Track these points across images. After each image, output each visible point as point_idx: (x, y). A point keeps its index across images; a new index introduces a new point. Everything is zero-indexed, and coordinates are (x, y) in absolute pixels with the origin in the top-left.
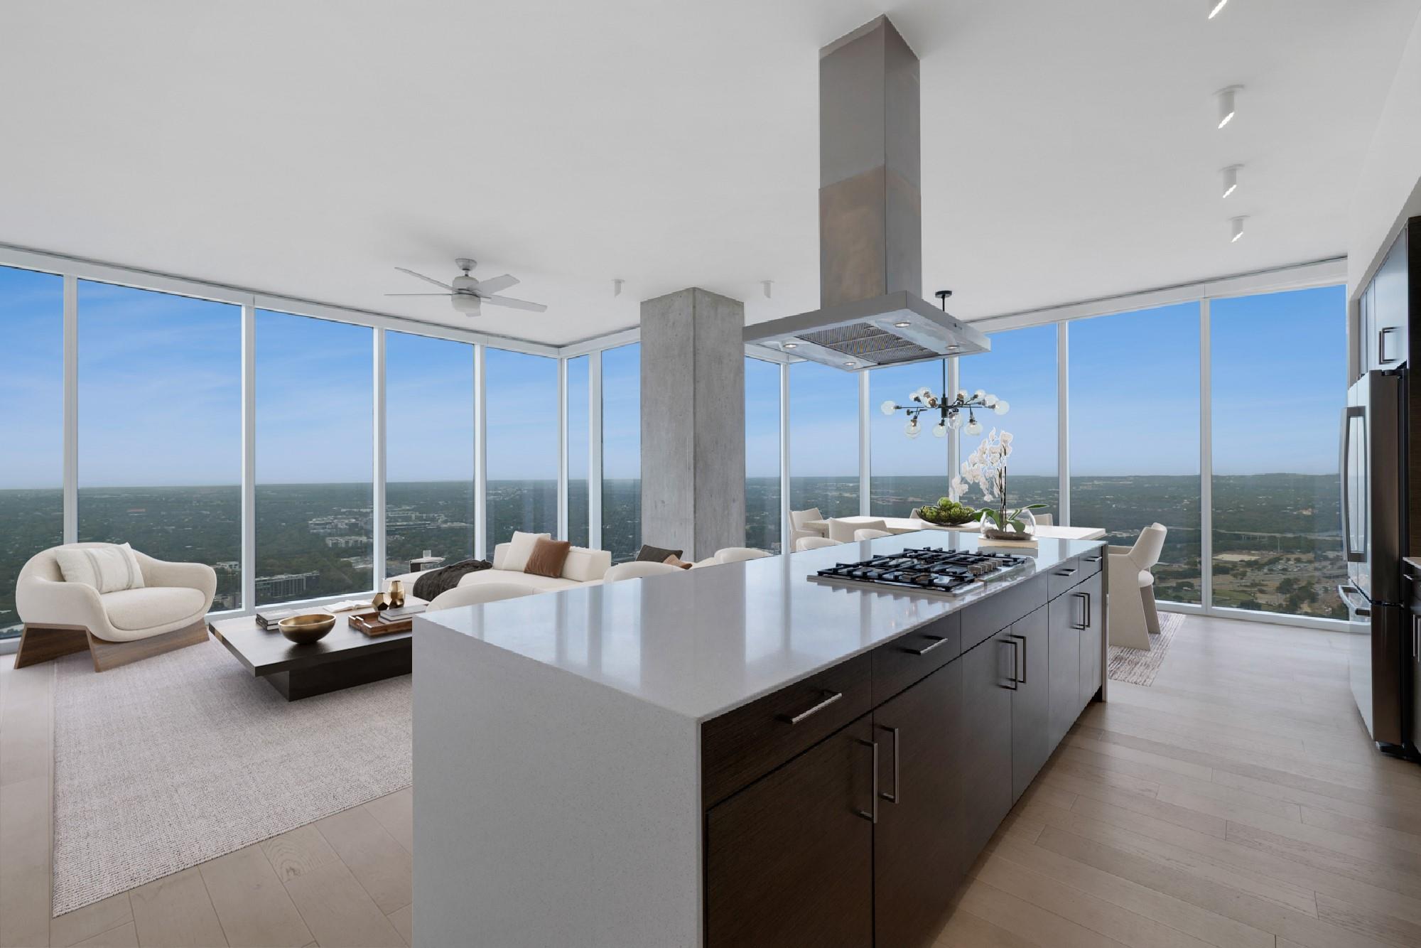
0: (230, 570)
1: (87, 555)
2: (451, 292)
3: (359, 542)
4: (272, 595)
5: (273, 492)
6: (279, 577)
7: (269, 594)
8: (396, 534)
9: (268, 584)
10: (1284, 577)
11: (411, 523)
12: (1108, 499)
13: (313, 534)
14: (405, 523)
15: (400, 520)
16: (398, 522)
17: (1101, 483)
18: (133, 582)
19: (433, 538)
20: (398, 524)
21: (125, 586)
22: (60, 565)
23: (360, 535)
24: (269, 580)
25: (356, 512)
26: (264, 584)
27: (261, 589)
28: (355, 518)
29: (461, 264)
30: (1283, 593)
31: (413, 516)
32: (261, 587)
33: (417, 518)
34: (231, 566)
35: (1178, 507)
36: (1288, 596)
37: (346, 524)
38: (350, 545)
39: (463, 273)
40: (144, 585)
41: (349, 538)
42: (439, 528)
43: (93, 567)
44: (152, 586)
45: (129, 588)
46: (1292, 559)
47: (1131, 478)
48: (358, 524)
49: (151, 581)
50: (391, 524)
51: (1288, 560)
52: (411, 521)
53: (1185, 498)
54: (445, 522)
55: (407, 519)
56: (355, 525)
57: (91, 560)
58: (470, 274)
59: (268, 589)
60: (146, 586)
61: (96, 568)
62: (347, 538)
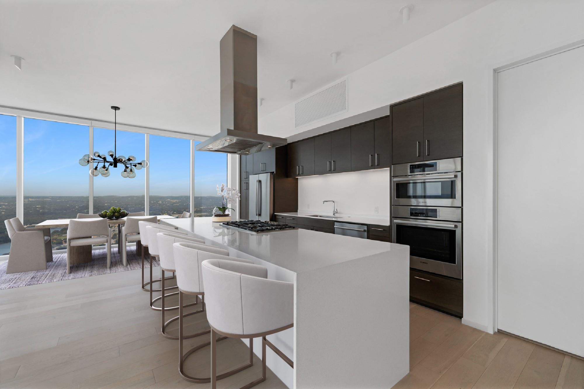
10: (114, 233)
12: (38, 207)
17: (33, 200)
30: (114, 239)
35: (74, 210)
36: (115, 240)
46: (116, 226)
47: (50, 197)
51: (115, 227)
53: (77, 206)
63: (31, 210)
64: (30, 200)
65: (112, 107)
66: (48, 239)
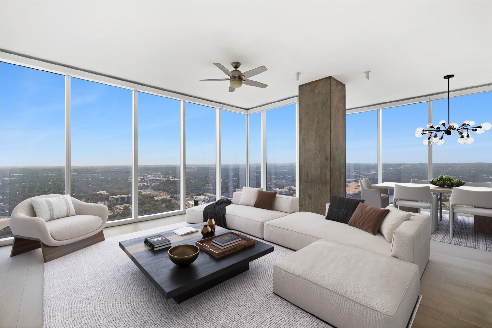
0: (103, 193)
1: (46, 201)
2: (229, 77)
3: (144, 185)
4: (116, 202)
5: (117, 168)
6: (119, 196)
7: (115, 202)
8: (156, 182)
9: (115, 198)
11: (161, 179)
12: (411, 172)
13: (129, 182)
14: (159, 179)
15: (157, 178)
16: (156, 178)
18: (69, 213)
19: (168, 184)
20: (157, 179)
21: (66, 215)
22: (34, 206)
23: (144, 182)
24: (116, 197)
25: (143, 175)
26: (114, 198)
27: (113, 200)
28: (143, 177)
29: (234, 65)
31: (162, 176)
32: (113, 199)
33: (163, 177)
34: (103, 192)
37: (140, 179)
38: (141, 186)
39: (235, 69)
40: (75, 215)
41: (141, 183)
42: (170, 181)
43: (49, 207)
44: (80, 214)
45: (68, 216)
47: (420, 164)
48: (144, 179)
49: (79, 212)
50: (154, 179)
52: (161, 178)
54: (172, 178)
55: (160, 177)
56: (142, 179)
57: (48, 204)
58: (238, 69)
59: (115, 200)
60: (77, 214)
61: (51, 208)
62: (140, 183)
63: (407, 174)
64: (406, 166)
65: (445, 77)
66: (385, 196)
